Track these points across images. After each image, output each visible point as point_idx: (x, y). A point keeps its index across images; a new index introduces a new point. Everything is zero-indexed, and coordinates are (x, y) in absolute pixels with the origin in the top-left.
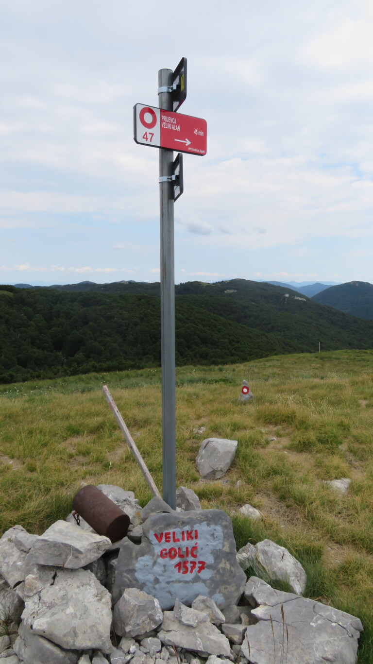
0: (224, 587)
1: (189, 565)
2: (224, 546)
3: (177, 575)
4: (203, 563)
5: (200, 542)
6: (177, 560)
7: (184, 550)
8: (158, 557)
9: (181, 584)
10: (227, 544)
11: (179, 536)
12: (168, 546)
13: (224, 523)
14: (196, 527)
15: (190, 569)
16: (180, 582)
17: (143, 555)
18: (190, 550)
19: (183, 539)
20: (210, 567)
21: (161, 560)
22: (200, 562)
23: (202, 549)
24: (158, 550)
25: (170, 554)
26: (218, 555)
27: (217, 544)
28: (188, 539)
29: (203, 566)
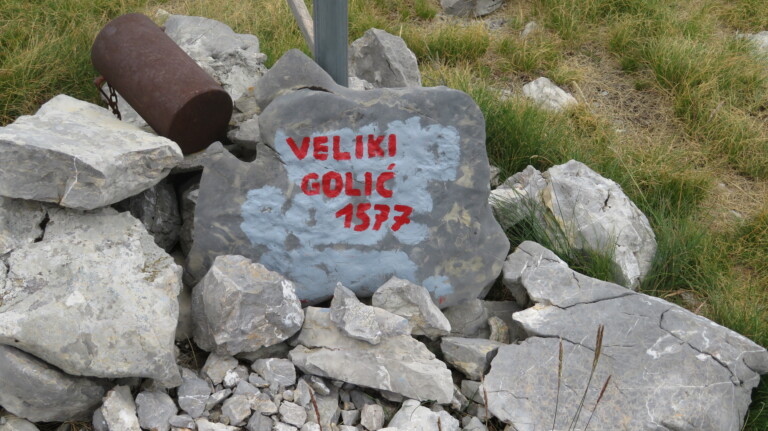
0: (452, 262)
1: (372, 214)
2: (459, 174)
3: (342, 232)
4: (406, 210)
5: (402, 163)
6: (343, 199)
7: (362, 178)
8: (296, 190)
9: (351, 252)
10: (468, 171)
11: (349, 147)
12: (321, 168)
13: (465, 122)
14: (393, 128)
15: (373, 221)
16: (348, 247)
17: (259, 185)
18: (375, 179)
19: (359, 154)
20: (422, 219)
21: (302, 199)
22: (398, 208)
23: (405, 178)
24: (296, 175)
25: (328, 186)
26: (442, 193)
27: (442, 170)
28: (371, 155)
29: (405, 215)
